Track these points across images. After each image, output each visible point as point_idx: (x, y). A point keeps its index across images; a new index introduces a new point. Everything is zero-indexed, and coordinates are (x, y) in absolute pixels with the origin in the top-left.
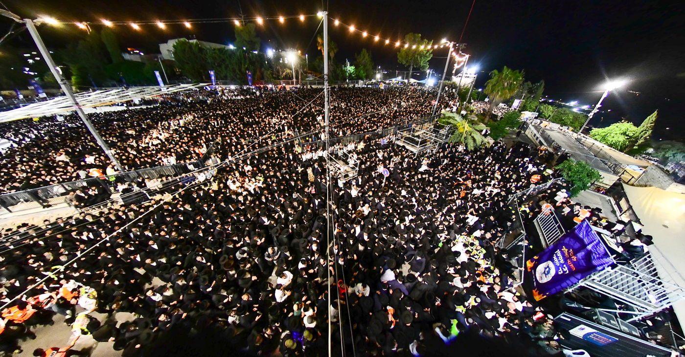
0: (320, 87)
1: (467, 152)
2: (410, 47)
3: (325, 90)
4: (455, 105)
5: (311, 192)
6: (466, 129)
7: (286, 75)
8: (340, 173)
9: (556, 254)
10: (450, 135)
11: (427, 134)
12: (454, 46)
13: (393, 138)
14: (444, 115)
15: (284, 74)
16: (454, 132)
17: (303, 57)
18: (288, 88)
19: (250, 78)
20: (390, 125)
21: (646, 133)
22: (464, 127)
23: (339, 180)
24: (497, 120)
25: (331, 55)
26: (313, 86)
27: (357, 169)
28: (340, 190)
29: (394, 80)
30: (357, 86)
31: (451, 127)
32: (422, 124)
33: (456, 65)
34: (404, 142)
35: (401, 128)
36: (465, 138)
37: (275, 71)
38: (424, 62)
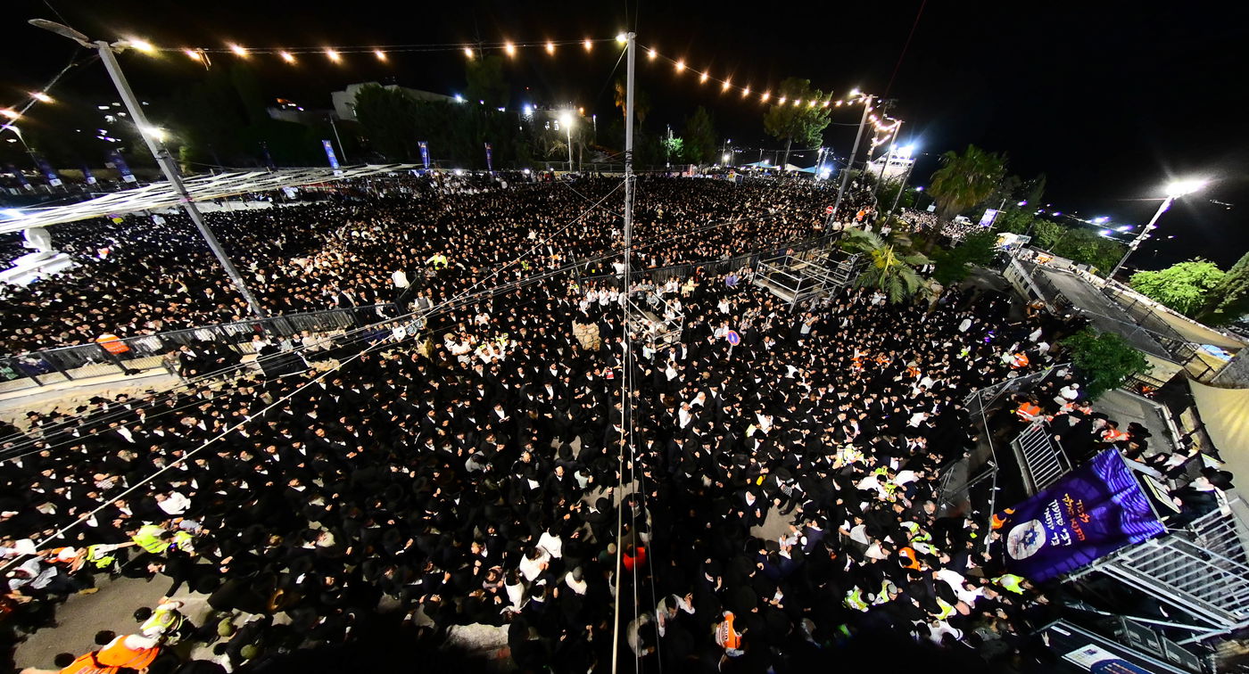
0: (616, 175)
2: (789, 103)
3: (626, 180)
7: (555, 153)
8: (648, 336)
9: (1051, 508)
10: (858, 273)
11: (814, 269)
12: (874, 103)
13: (750, 275)
14: (848, 233)
15: (553, 150)
16: (866, 267)
17: (588, 120)
18: (558, 175)
19: (489, 156)
20: (745, 249)
21: (1241, 283)
22: (886, 259)
23: (645, 348)
24: (950, 248)
25: (639, 117)
26: (604, 174)
27: (680, 328)
29: (755, 166)
31: (861, 258)
32: (806, 250)
33: (874, 140)
34: (770, 282)
35: (766, 257)
36: (886, 279)
37: (536, 144)
38: (814, 133)
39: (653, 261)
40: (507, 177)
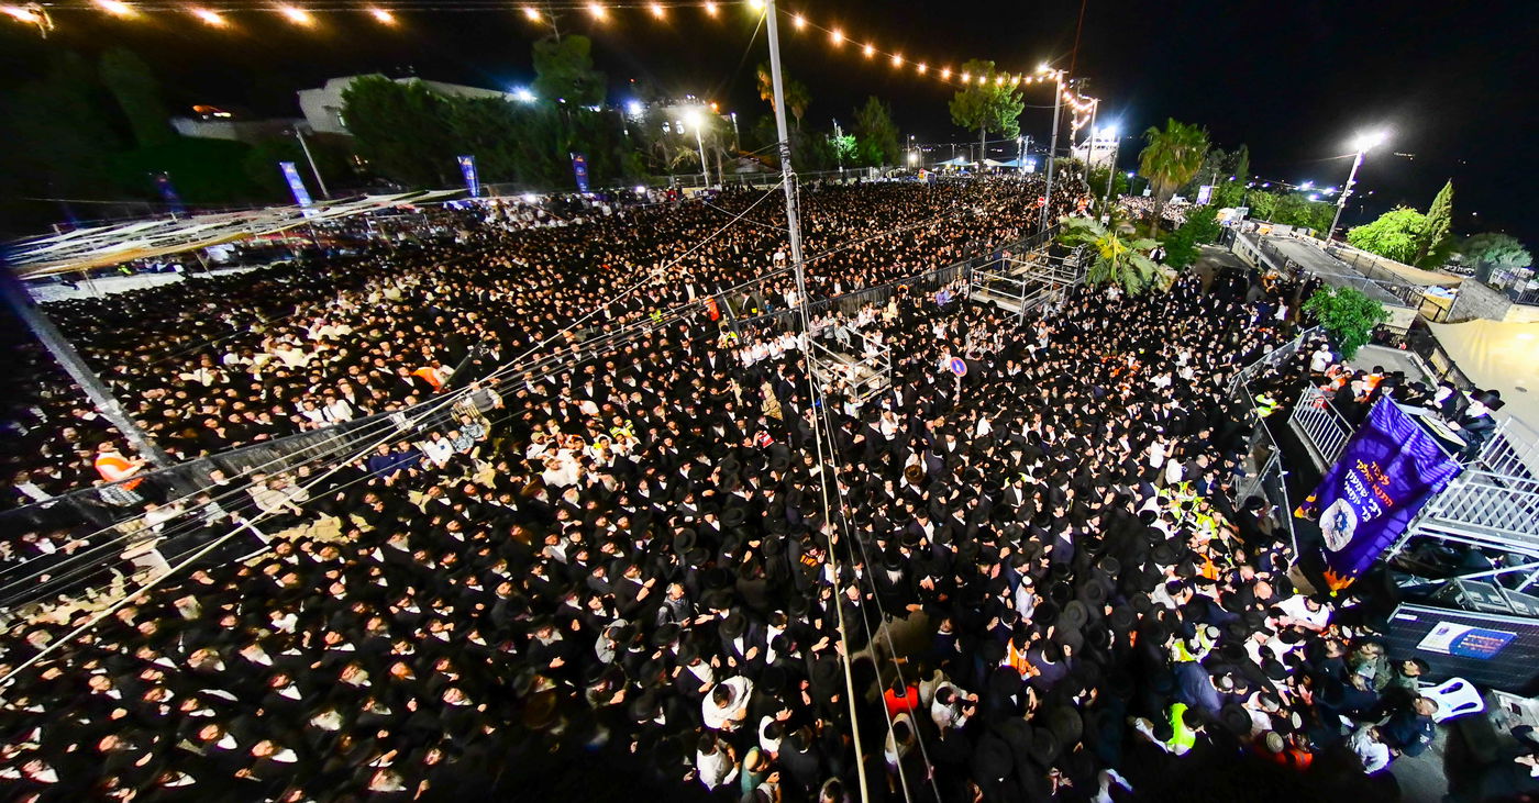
0: (774, 186)
1: (1126, 300)
4: (1086, 206)
6: (1117, 250)
7: (682, 163)
8: (847, 385)
9: (1349, 480)
10: (1086, 268)
11: (1038, 270)
12: (1067, 78)
13: (965, 288)
14: (1066, 225)
15: (677, 159)
16: (1093, 259)
18: (690, 193)
19: (580, 171)
20: (953, 257)
21: (1441, 224)
22: (1112, 247)
23: (846, 403)
24: (1174, 231)
25: (795, 113)
26: (755, 187)
27: (888, 367)
29: (948, 164)
30: (864, 180)
31: (1085, 249)
32: (1024, 250)
33: (1074, 123)
34: (990, 293)
35: (980, 263)
36: (1118, 270)
37: (651, 152)
38: (1009, 120)
40: (610, 199)
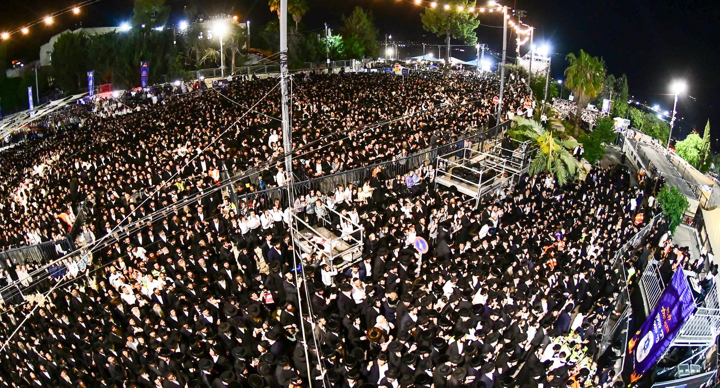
0: (273, 75)
1: (558, 189)
2: (440, 8)
3: (282, 81)
4: (530, 106)
5: (264, 300)
6: (552, 147)
7: (207, 60)
8: (323, 255)
10: (530, 160)
11: (492, 159)
12: (510, 12)
13: (431, 173)
14: (515, 122)
15: (204, 58)
16: (535, 153)
17: (242, 26)
18: (209, 82)
19: (144, 73)
20: (421, 144)
21: (708, 146)
22: (549, 144)
23: (323, 272)
24: (588, 132)
26: (258, 76)
27: (361, 243)
28: (328, 291)
29: (419, 59)
31: (529, 145)
32: (482, 140)
33: (518, 40)
34: (452, 178)
35: (443, 151)
36: (552, 163)
37: (188, 55)
38: (468, 31)
39: (319, 168)
40: (156, 92)
